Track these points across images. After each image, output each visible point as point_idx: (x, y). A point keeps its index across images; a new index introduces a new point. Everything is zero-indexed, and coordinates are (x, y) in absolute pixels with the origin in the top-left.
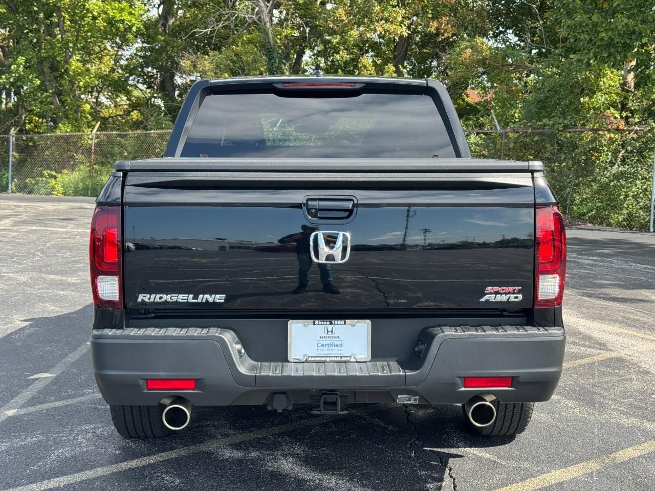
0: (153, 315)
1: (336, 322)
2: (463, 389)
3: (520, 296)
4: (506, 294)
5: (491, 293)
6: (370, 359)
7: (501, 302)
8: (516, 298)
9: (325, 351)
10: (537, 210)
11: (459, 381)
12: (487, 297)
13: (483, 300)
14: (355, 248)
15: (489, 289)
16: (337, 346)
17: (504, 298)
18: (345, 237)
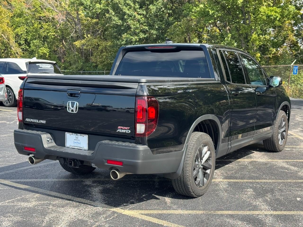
0: (34, 126)
1: (78, 134)
2: (106, 164)
3: (130, 131)
4: (125, 130)
5: (120, 129)
6: (88, 149)
7: (123, 133)
8: (128, 131)
9: (76, 145)
10: (136, 98)
11: (104, 161)
12: (118, 130)
13: (117, 131)
14: (79, 108)
15: (119, 127)
16: (79, 143)
17: (124, 131)
18: (77, 103)
